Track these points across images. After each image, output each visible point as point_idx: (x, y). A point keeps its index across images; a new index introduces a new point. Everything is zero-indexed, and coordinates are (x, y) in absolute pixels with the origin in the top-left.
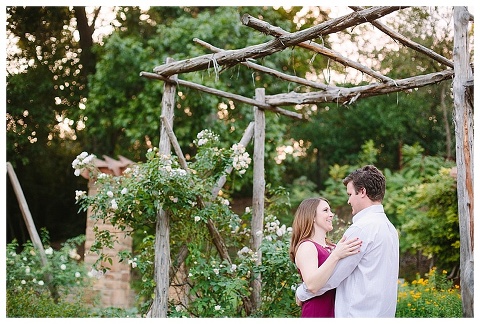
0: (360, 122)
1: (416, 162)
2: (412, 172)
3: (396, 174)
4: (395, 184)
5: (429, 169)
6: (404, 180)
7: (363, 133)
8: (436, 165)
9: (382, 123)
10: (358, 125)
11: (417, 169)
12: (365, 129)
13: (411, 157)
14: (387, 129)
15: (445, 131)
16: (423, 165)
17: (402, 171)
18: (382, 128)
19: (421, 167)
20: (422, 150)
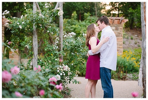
0: (70, 6)
1: (89, 18)
2: (88, 21)
3: (83, 22)
4: (83, 24)
5: (93, 20)
6: (85, 23)
7: (71, 9)
8: (95, 19)
9: (76, 6)
10: (69, 6)
11: (89, 20)
12: (71, 8)
13: (87, 16)
14: (78, 8)
15: (95, 9)
16: (91, 19)
17: (85, 21)
18: (76, 8)
19: (90, 20)
20: (90, 14)
